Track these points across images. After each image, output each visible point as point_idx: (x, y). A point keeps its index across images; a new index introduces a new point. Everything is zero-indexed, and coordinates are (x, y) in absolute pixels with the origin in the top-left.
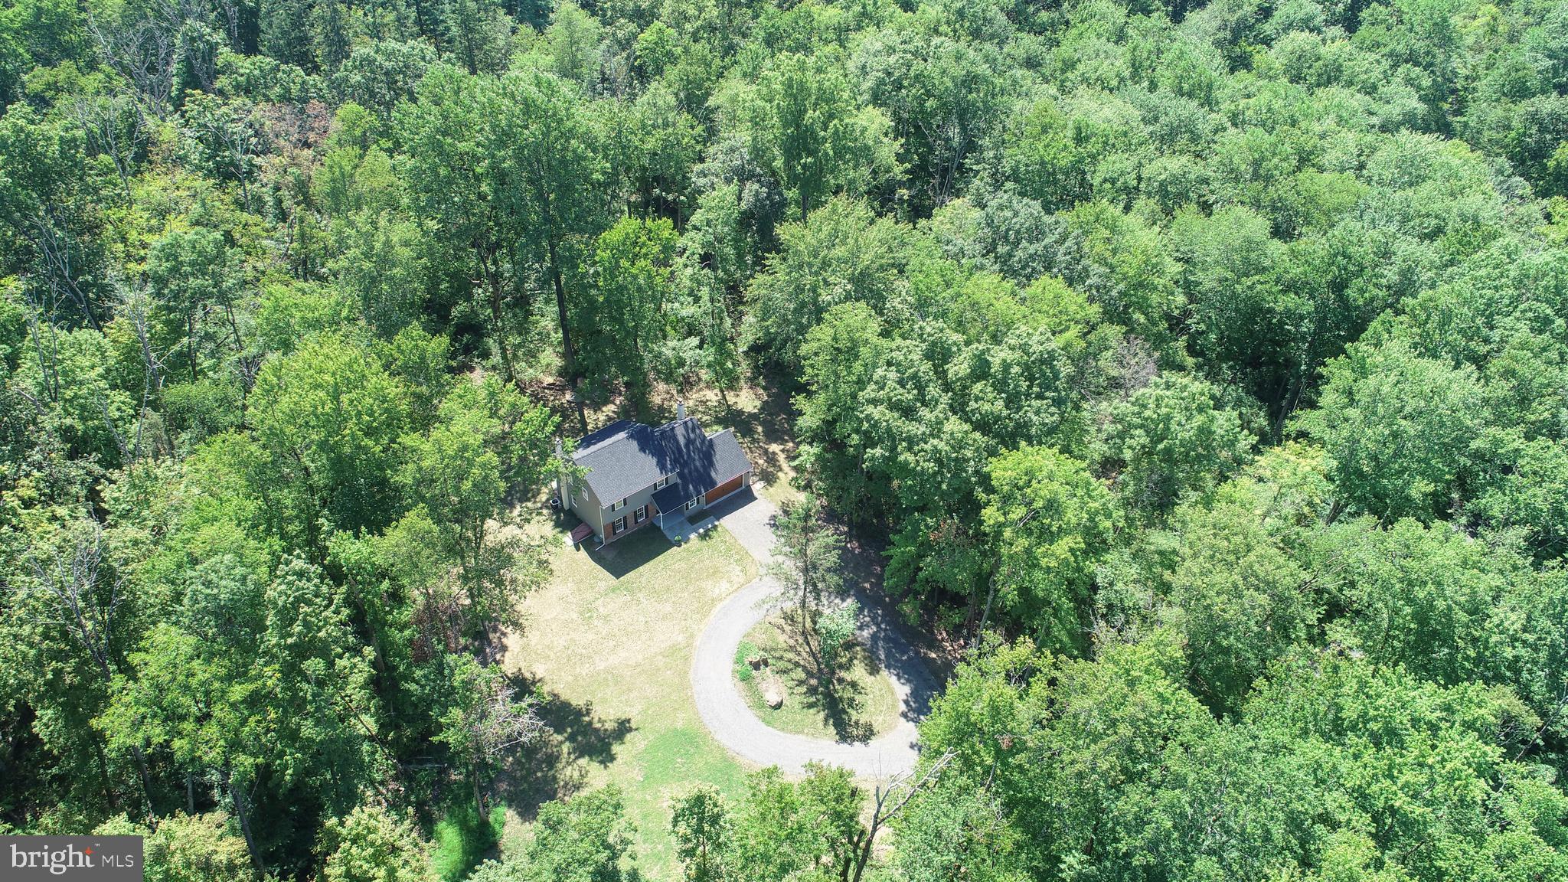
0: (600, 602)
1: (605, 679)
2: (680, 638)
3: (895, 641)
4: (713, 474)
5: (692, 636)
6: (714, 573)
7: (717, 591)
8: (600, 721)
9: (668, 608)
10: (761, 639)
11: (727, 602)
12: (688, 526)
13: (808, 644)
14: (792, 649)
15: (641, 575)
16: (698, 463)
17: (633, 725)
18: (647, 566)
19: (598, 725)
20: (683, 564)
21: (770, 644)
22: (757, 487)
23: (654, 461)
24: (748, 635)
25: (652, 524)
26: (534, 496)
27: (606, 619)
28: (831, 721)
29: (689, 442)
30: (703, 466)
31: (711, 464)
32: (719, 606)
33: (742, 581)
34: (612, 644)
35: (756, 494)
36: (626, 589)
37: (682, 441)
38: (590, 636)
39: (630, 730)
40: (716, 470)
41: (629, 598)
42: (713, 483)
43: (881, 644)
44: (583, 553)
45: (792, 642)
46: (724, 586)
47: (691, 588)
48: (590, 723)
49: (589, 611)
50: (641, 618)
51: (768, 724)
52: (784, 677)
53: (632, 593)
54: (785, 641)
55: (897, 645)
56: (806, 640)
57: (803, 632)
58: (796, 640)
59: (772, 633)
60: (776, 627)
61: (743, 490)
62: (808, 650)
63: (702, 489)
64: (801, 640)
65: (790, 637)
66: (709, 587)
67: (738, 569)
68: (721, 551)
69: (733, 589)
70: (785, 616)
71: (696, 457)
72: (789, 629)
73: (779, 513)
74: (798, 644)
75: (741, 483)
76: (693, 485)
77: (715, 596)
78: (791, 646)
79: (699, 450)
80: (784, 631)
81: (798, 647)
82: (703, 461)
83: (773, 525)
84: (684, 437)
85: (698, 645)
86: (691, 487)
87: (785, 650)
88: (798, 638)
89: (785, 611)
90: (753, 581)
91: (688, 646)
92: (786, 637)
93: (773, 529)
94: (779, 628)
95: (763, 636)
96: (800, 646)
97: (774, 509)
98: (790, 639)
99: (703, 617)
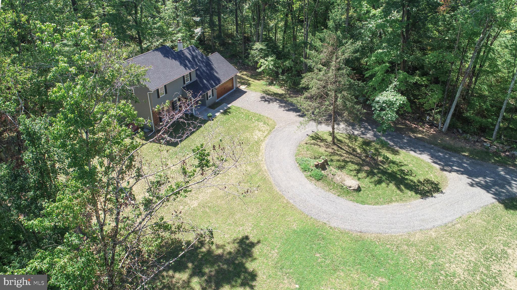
1: (205, 212)
6: (247, 129)
7: (256, 137)
8: (218, 247)
10: (309, 154)
11: (267, 141)
12: (214, 109)
13: (343, 149)
14: (334, 154)
15: (194, 141)
17: (253, 239)
18: (195, 135)
19: (220, 251)
21: (316, 155)
22: (243, 88)
24: (298, 155)
28: (402, 187)
29: (193, 57)
30: (208, 69)
32: (263, 145)
33: (268, 128)
35: (244, 90)
37: (189, 56)
39: (252, 245)
42: (218, 80)
45: (330, 150)
46: (258, 134)
48: (209, 252)
51: (363, 203)
52: (344, 170)
54: (325, 151)
55: (394, 137)
56: (339, 147)
57: (333, 143)
58: (333, 149)
59: (312, 149)
60: (312, 145)
61: (235, 89)
62: (344, 152)
63: (214, 84)
64: (335, 147)
65: (327, 148)
66: (249, 136)
67: (261, 124)
68: (243, 118)
69: (266, 133)
70: (313, 138)
71: (201, 65)
72: (322, 144)
73: (265, 95)
74: (335, 150)
75: (233, 86)
76: (206, 81)
77: (256, 140)
78: (332, 153)
79: (202, 62)
80: (319, 146)
81: (337, 152)
82: (206, 67)
83: (266, 101)
84: (190, 54)
85: (266, 168)
86: (205, 82)
87: (330, 156)
88: (332, 147)
89: (311, 136)
90: (276, 127)
91: (259, 171)
92: (324, 149)
93: (267, 102)
94: (315, 145)
95: (308, 152)
96: (338, 151)
97: (260, 94)
98: (328, 149)
99: (257, 153)
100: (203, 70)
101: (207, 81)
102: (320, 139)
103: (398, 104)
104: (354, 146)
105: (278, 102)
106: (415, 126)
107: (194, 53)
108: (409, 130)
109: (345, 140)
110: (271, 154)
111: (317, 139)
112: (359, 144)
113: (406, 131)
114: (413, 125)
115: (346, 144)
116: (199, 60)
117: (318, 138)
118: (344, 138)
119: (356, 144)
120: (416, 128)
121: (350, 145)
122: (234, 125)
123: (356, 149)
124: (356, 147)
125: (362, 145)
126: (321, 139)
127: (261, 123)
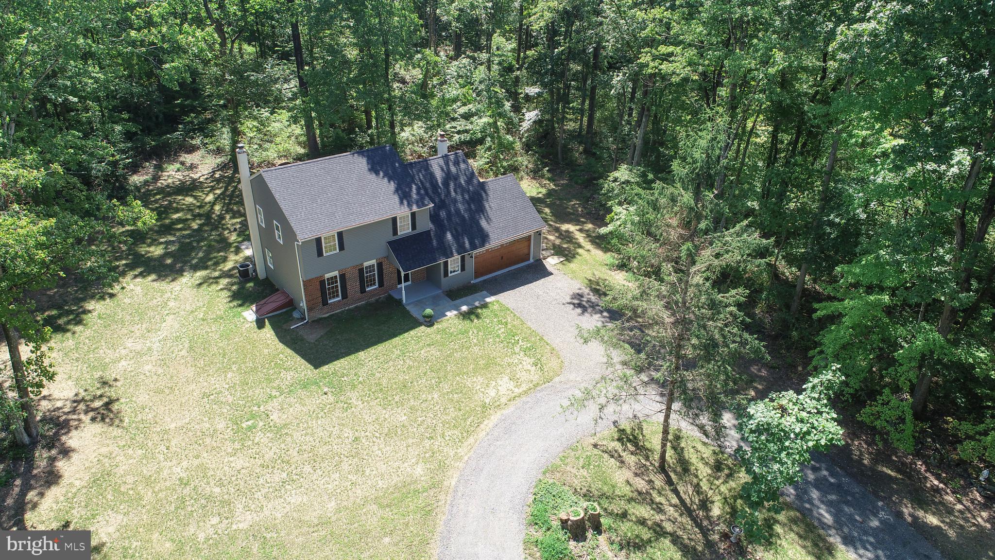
0: (275, 403)
2: (419, 470)
3: (838, 488)
4: (483, 223)
5: (442, 467)
6: (487, 366)
7: (492, 393)
9: (401, 417)
10: (580, 477)
11: (511, 408)
12: (447, 301)
13: (676, 492)
14: (643, 497)
15: (360, 364)
16: (461, 207)
18: (373, 351)
20: (434, 351)
21: (597, 486)
22: (551, 262)
23: (392, 186)
24: (551, 470)
25: (390, 298)
26: (217, 264)
27: (279, 432)
29: (448, 177)
30: (469, 210)
31: (481, 209)
32: (495, 418)
33: (536, 378)
34: (279, 476)
35: (550, 268)
36: (331, 385)
37: (439, 175)
38: (239, 462)
40: (488, 220)
41: (331, 398)
42: (484, 238)
43: (815, 494)
44: (268, 332)
45: (641, 484)
46: (505, 385)
47: (446, 387)
49: (253, 416)
50: (348, 433)
52: (637, 555)
53: (339, 390)
54: (628, 482)
55: (849, 498)
56: (669, 482)
57: (660, 466)
58: (650, 482)
59: (599, 466)
60: (606, 456)
61: (532, 260)
62: (675, 501)
63: (467, 245)
64: (659, 481)
65: (636, 475)
66: (478, 387)
67: (527, 362)
68: (498, 336)
69: (521, 390)
70: (623, 437)
71: (459, 198)
72: (631, 459)
73: (587, 291)
74: (654, 488)
75: (529, 254)
76: (453, 235)
77: (487, 401)
78: (640, 493)
79: (464, 191)
80: (622, 462)
81: (654, 494)
82: (469, 205)
83: (580, 305)
84: (442, 170)
85: (453, 483)
86: (449, 236)
87: (630, 500)
88: (652, 477)
89: (622, 427)
90: (557, 379)
91: (433, 486)
92: (628, 474)
93: (579, 310)
94: (612, 456)
95: (583, 472)
96: (660, 493)
97: (579, 286)
98: (638, 479)
99: (465, 434)
100: (458, 211)
101: (456, 237)
102: (636, 445)
103: (811, 444)
104: (710, 493)
105: (604, 317)
106: (936, 482)
107: (453, 169)
108: (910, 492)
109: (701, 466)
110: (492, 448)
111: (629, 440)
112: (730, 490)
113: (897, 492)
114: (932, 478)
115: (695, 481)
116: (458, 186)
117: (634, 441)
118: (702, 459)
119: (723, 489)
120: (937, 490)
121: (704, 485)
122: (468, 348)
123: (712, 502)
124: (717, 498)
125: (735, 498)
126: (641, 444)
127: (529, 360)
